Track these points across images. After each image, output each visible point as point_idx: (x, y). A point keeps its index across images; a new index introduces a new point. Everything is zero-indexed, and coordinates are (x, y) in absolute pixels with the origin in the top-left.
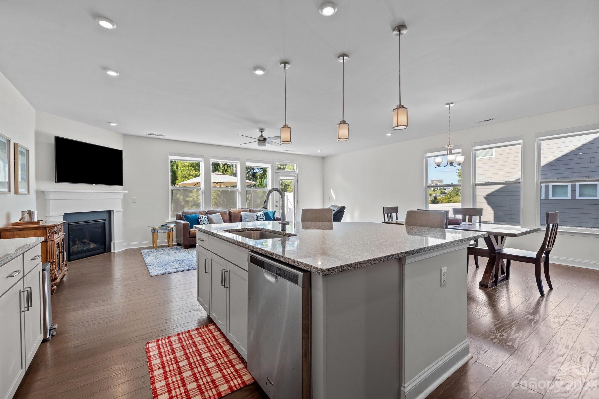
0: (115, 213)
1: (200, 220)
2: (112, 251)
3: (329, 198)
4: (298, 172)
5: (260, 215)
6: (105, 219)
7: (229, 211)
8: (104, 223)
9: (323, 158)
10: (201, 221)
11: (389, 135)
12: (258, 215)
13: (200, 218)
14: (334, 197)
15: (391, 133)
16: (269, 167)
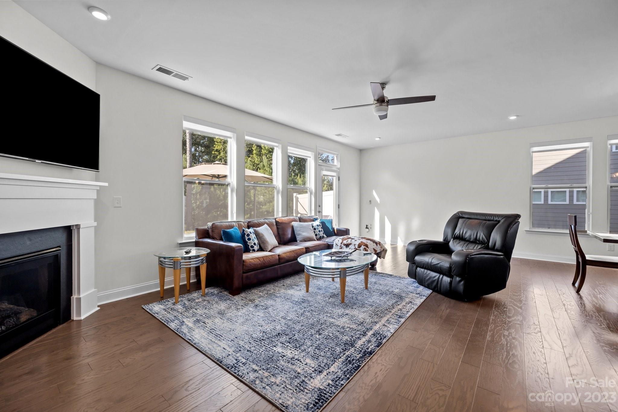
0: (81, 230)
1: (247, 238)
2: (75, 317)
3: (370, 201)
4: (339, 166)
5: (318, 226)
6: (60, 247)
7: (276, 221)
8: (57, 255)
9: (361, 151)
10: (249, 239)
11: (513, 118)
12: (314, 225)
13: (248, 235)
14: (378, 200)
15: (517, 116)
16: (310, 157)
